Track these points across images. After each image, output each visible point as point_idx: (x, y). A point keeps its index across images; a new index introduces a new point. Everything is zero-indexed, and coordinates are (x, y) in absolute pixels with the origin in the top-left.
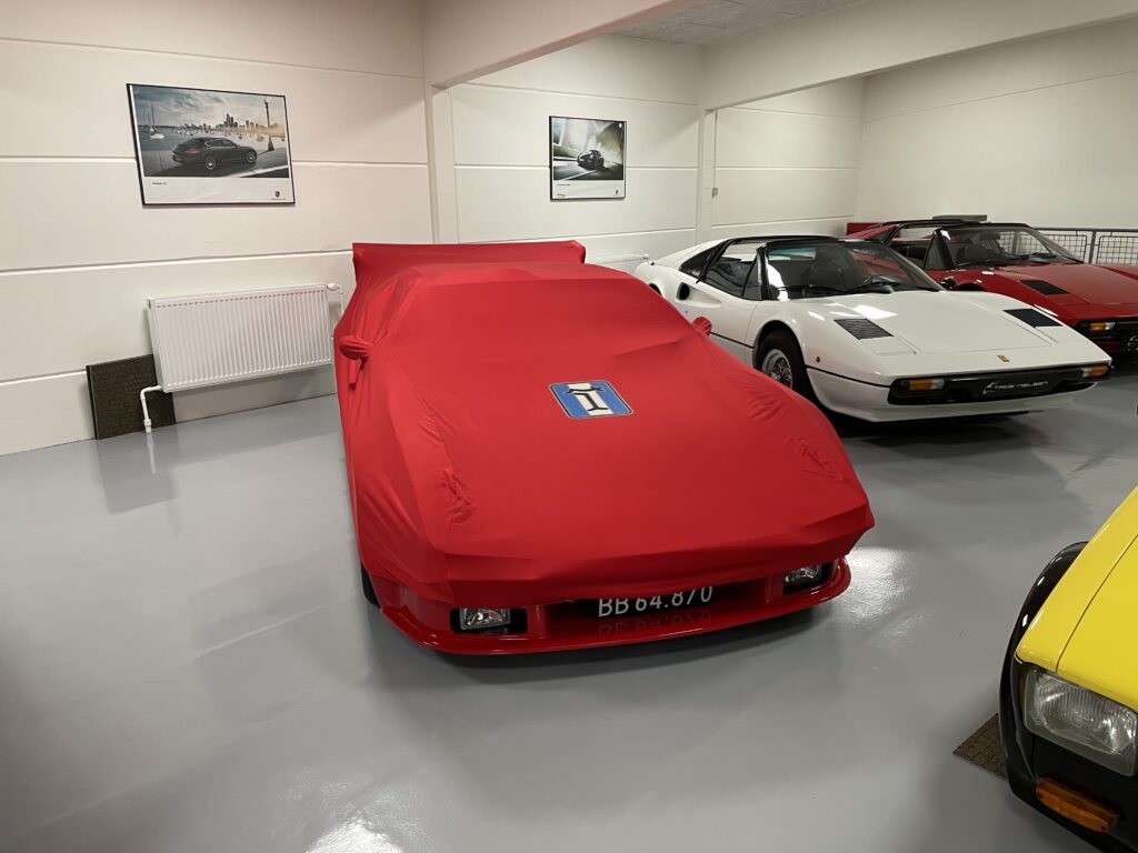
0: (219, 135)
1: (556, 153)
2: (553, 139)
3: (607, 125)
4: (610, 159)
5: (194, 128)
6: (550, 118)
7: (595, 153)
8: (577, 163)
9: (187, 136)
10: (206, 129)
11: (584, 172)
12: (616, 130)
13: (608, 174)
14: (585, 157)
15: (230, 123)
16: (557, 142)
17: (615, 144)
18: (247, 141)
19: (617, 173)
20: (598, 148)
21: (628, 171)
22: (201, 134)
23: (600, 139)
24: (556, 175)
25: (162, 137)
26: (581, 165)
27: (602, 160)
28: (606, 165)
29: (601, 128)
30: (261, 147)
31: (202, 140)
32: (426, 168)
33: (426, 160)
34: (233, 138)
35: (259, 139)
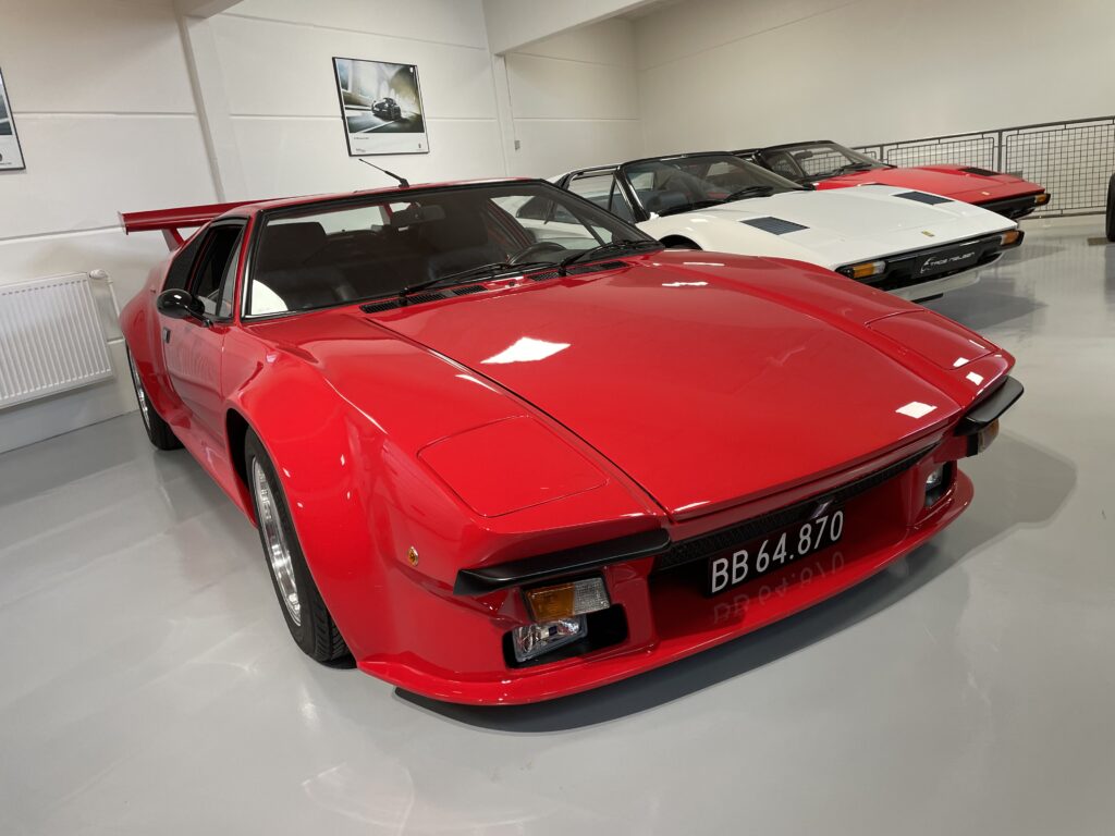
1: (348, 101)
2: (341, 84)
3: (397, 68)
4: (407, 109)
6: (334, 59)
7: (388, 100)
8: (371, 113)
11: (381, 123)
12: (408, 74)
13: (407, 125)
14: (380, 106)
16: (345, 87)
17: (407, 90)
19: (416, 125)
20: (392, 95)
21: (427, 122)
23: (392, 85)
24: (351, 127)
26: (377, 115)
27: (398, 110)
28: (403, 115)
29: (391, 73)
32: (195, 118)
33: (193, 108)
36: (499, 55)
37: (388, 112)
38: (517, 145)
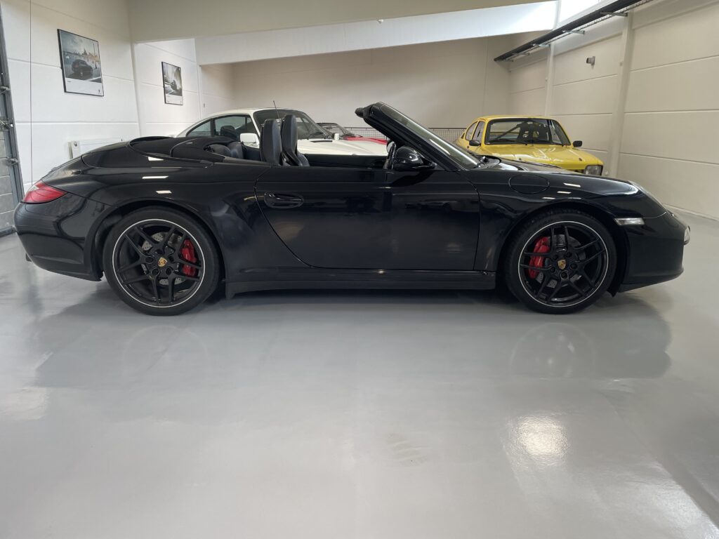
0: (82, 59)
1: (165, 80)
2: (164, 73)
3: (176, 68)
4: (178, 86)
5: (76, 54)
6: (162, 63)
9: (74, 58)
10: (79, 55)
11: (173, 91)
12: (178, 70)
14: (172, 83)
15: (85, 53)
17: (178, 78)
18: (89, 63)
19: (179, 93)
20: (175, 80)
21: (183, 93)
22: (78, 58)
23: (174, 75)
24: (165, 92)
25: (68, 57)
26: (172, 87)
28: (177, 89)
29: (175, 70)
30: (93, 66)
31: (79, 60)
32: (134, 82)
34: (86, 61)
35: (93, 62)
36: (200, 66)
37: (174, 86)
38: (204, 105)
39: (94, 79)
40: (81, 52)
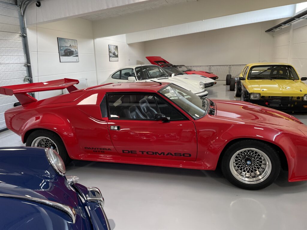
0: (69, 48)
1: (110, 52)
2: (109, 49)
4: (116, 54)
5: (66, 47)
6: (109, 45)
7: (114, 52)
9: (65, 48)
10: (67, 47)
11: (113, 56)
12: (117, 47)
14: (113, 53)
15: (70, 46)
17: (116, 50)
18: (73, 49)
19: (117, 56)
20: (115, 51)
21: (119, 56)
22: (67, 48)
24: (110, 57)
25: (62, 48)
26: (113, 54)
29: (115, 47)
30: (74, 50)
31: (67, 49)
32: (94, 55)
33: (94, 53)
34: (71, 49)
35: (74, 49)
36: (128, 44)
37: (114, 54)
38: (129, 60)
39: (74, 55)
40: (69, 45)
